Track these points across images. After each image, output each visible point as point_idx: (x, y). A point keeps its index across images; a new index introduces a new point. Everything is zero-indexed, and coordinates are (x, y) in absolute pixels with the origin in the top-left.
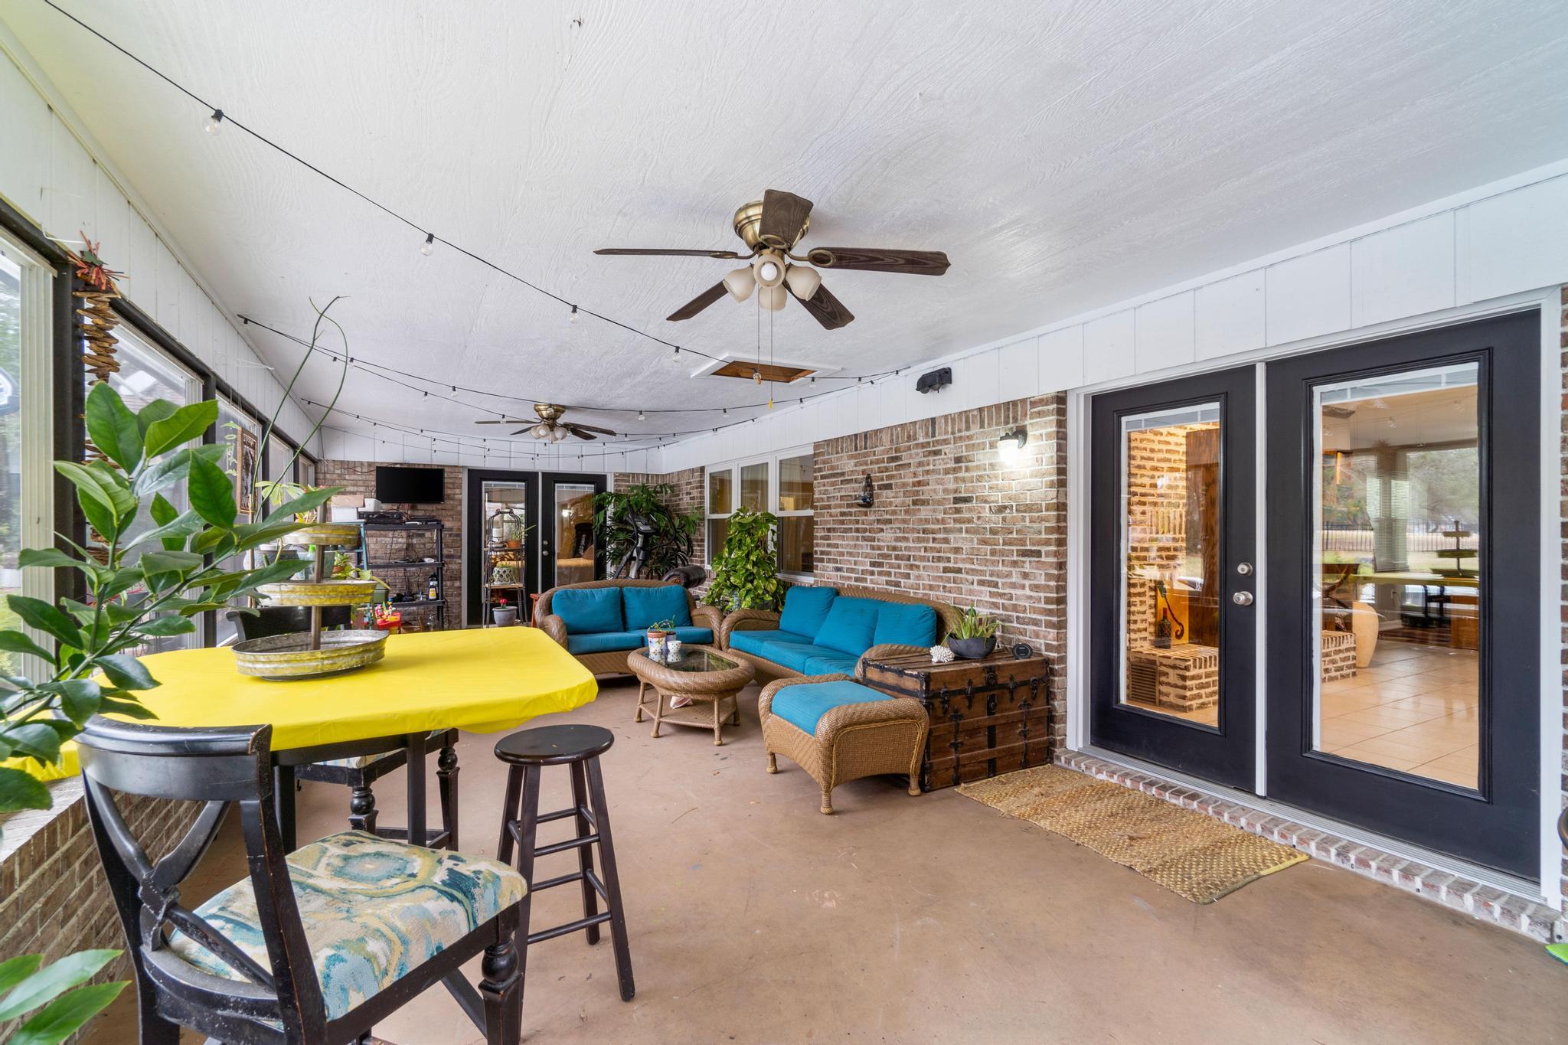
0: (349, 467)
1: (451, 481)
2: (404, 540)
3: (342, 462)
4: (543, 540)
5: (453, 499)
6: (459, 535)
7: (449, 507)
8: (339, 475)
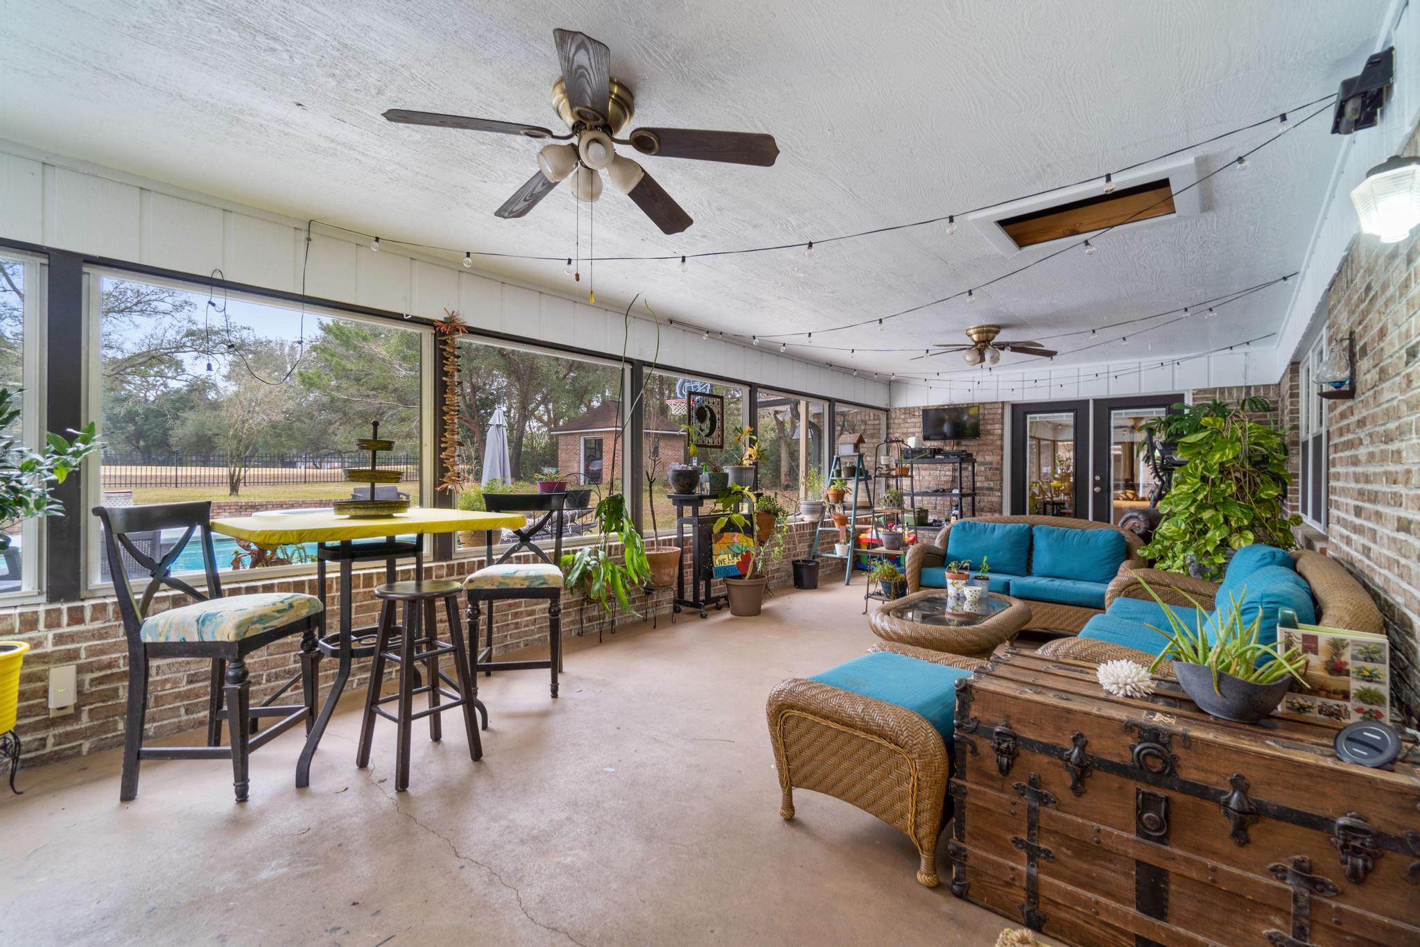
0: (909, 411)
1: (991, 417)
2: (950, 473)
3: (905, 409)
4: (1094, 475)
5: (993, 435)
6: (1001, 470)
7: (989, 442)
8: (903, 419)
